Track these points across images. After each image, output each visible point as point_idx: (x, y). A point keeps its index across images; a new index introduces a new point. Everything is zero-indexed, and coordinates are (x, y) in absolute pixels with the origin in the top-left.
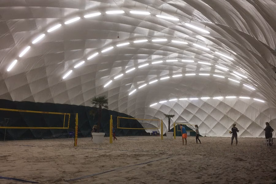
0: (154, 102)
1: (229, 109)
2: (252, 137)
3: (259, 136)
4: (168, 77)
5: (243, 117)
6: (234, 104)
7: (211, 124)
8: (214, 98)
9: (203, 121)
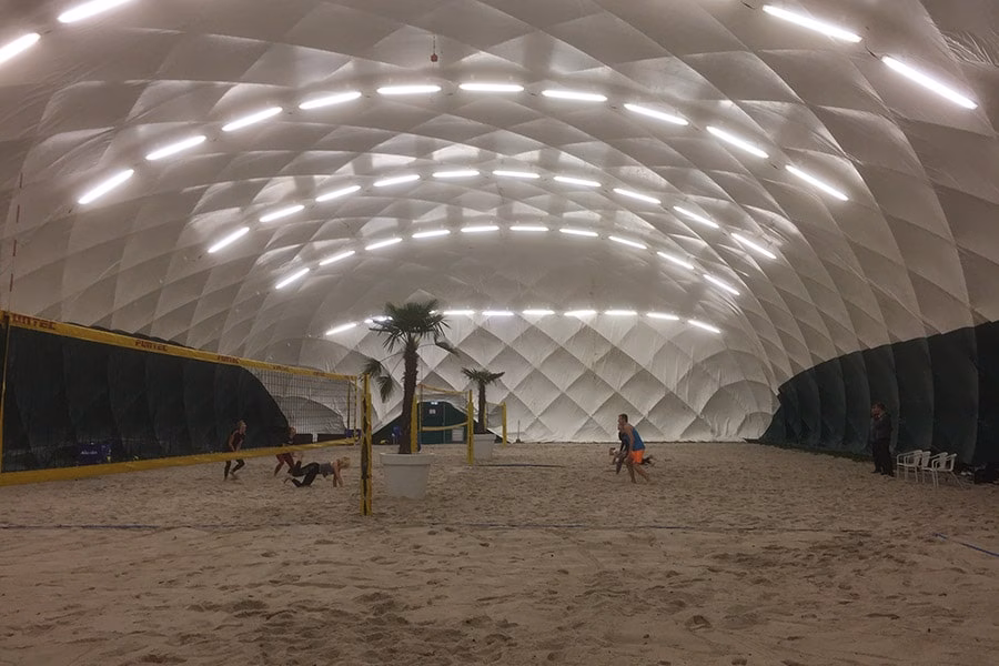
0: (345, 320)
1: (603, 351)
2: (662, 440)
3: (682, 436)
4: (444, 232)
5: (643, 378)
6: (624, 334)
7: (538, 401)
8: (568, 314)
9: (512, 390)
